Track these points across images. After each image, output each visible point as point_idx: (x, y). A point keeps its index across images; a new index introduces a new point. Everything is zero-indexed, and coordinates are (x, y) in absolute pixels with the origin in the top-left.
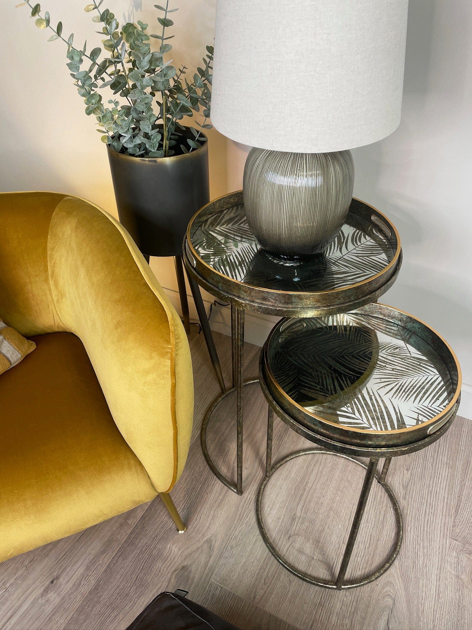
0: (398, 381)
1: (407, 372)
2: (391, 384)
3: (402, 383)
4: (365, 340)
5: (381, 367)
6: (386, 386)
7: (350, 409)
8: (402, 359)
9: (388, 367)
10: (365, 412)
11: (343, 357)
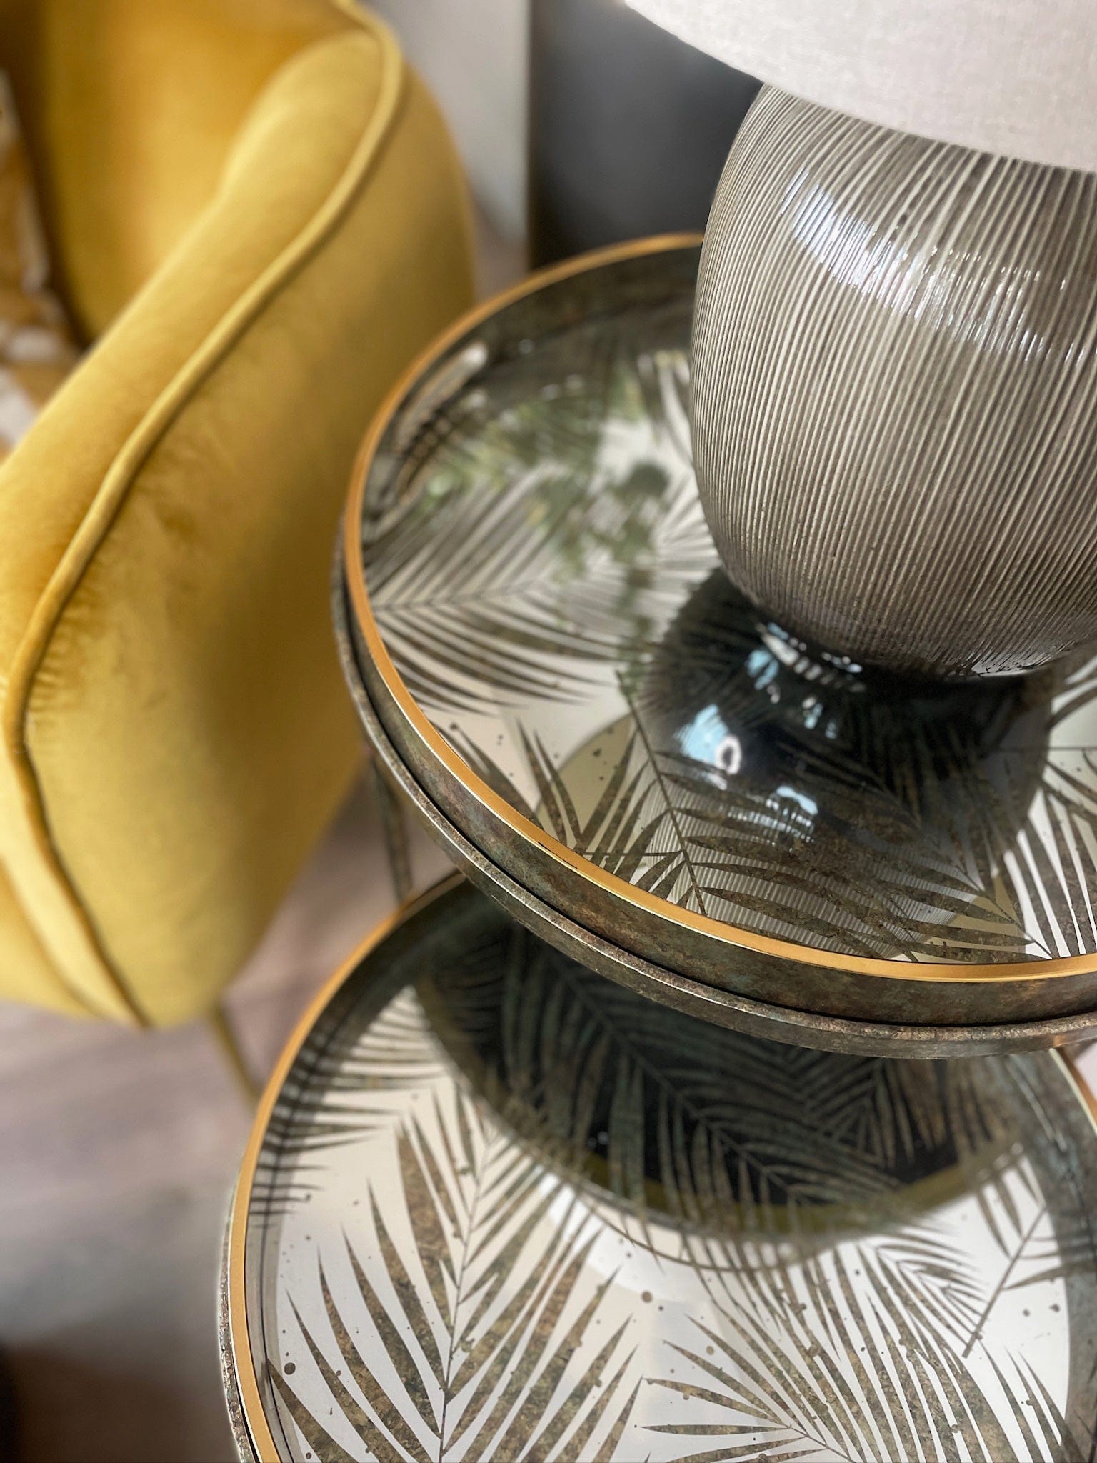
0: (776, 1419)
1: (858, 1414)
2: (730, 1404)
3: (778, 1444)
4: (854, 1129)
5: (779, 1299)
6: (702, 1394)
7: (461, 1357)
8: (908, 1338)
9: (803, 1322)
10: (493, 1424)
11: (690, 1127)
